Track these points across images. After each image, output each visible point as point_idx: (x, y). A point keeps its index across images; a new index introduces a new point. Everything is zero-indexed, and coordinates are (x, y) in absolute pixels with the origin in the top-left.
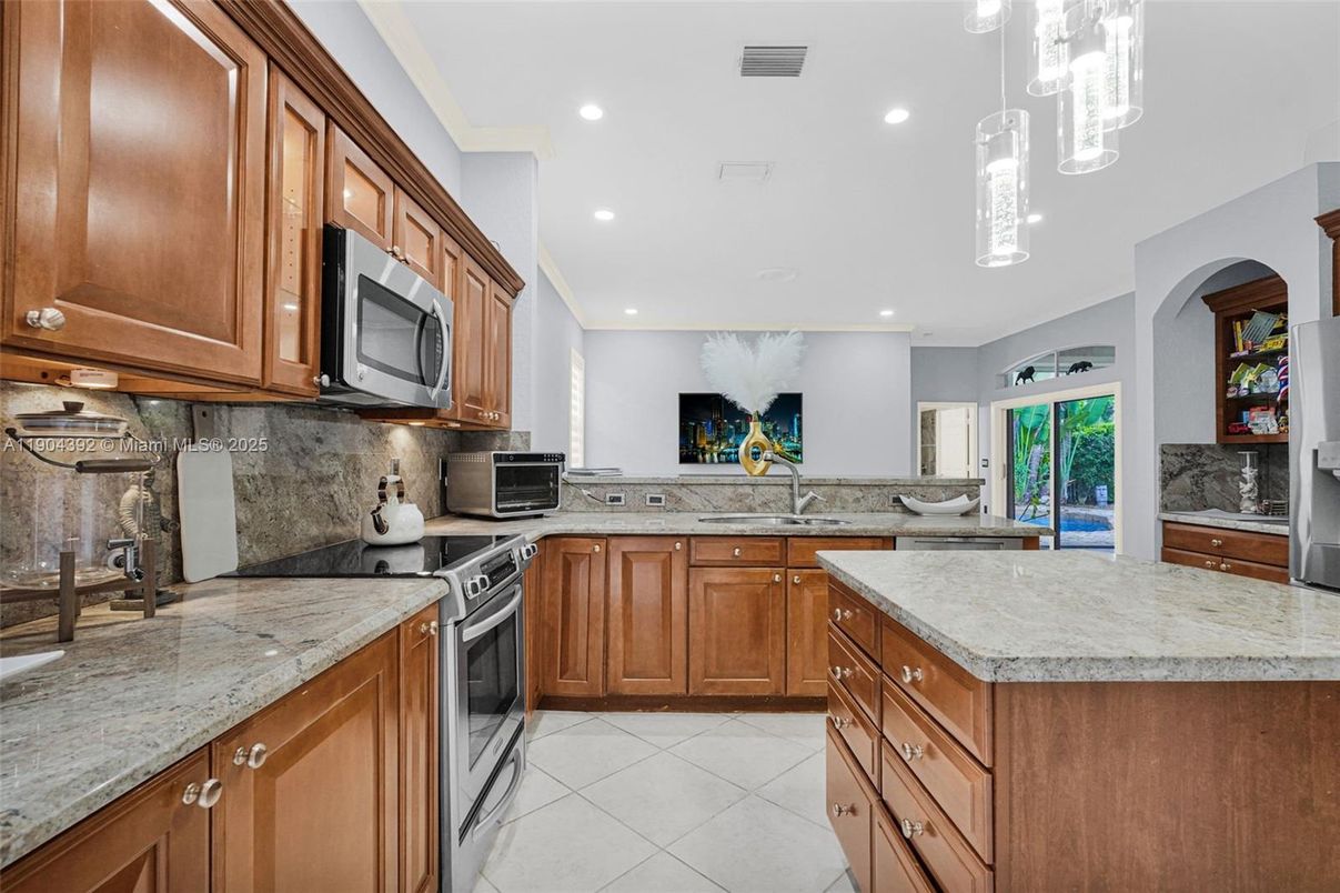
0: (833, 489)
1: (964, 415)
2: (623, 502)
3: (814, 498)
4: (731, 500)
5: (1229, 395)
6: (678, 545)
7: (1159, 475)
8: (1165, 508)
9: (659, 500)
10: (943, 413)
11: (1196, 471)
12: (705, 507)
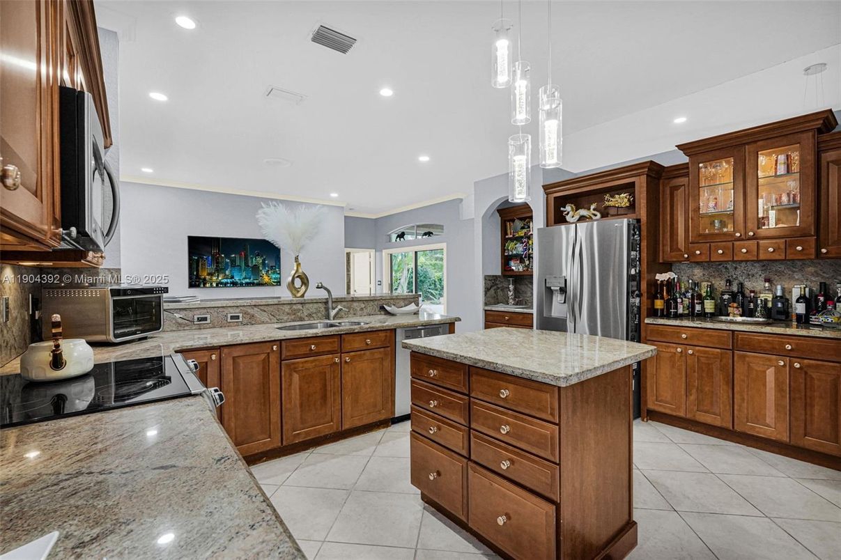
0: (349, 304)
1: (368, 255)
2: (209, 321)
3: (340, 310)
4: (288, 314)
5: (506, 254)
6: (275, 348)
7: (484, 289)
8: (486, 304)
9: (238, 317)
10: (356, 255)
11: (495, 287)
12: (270, 319)
